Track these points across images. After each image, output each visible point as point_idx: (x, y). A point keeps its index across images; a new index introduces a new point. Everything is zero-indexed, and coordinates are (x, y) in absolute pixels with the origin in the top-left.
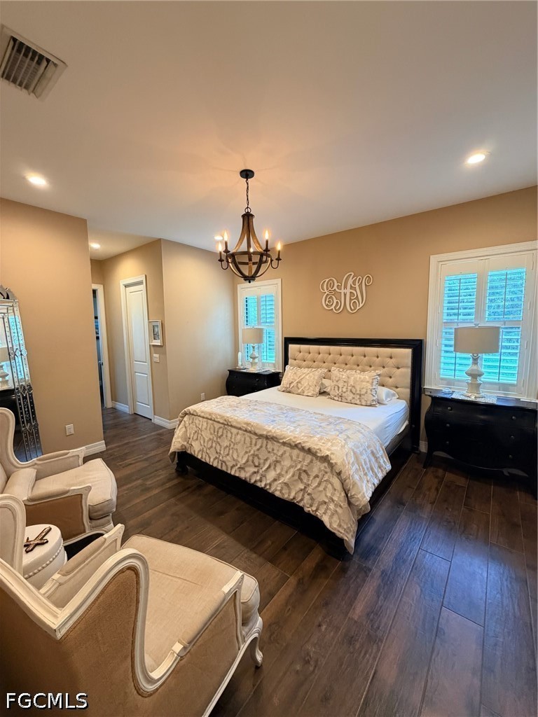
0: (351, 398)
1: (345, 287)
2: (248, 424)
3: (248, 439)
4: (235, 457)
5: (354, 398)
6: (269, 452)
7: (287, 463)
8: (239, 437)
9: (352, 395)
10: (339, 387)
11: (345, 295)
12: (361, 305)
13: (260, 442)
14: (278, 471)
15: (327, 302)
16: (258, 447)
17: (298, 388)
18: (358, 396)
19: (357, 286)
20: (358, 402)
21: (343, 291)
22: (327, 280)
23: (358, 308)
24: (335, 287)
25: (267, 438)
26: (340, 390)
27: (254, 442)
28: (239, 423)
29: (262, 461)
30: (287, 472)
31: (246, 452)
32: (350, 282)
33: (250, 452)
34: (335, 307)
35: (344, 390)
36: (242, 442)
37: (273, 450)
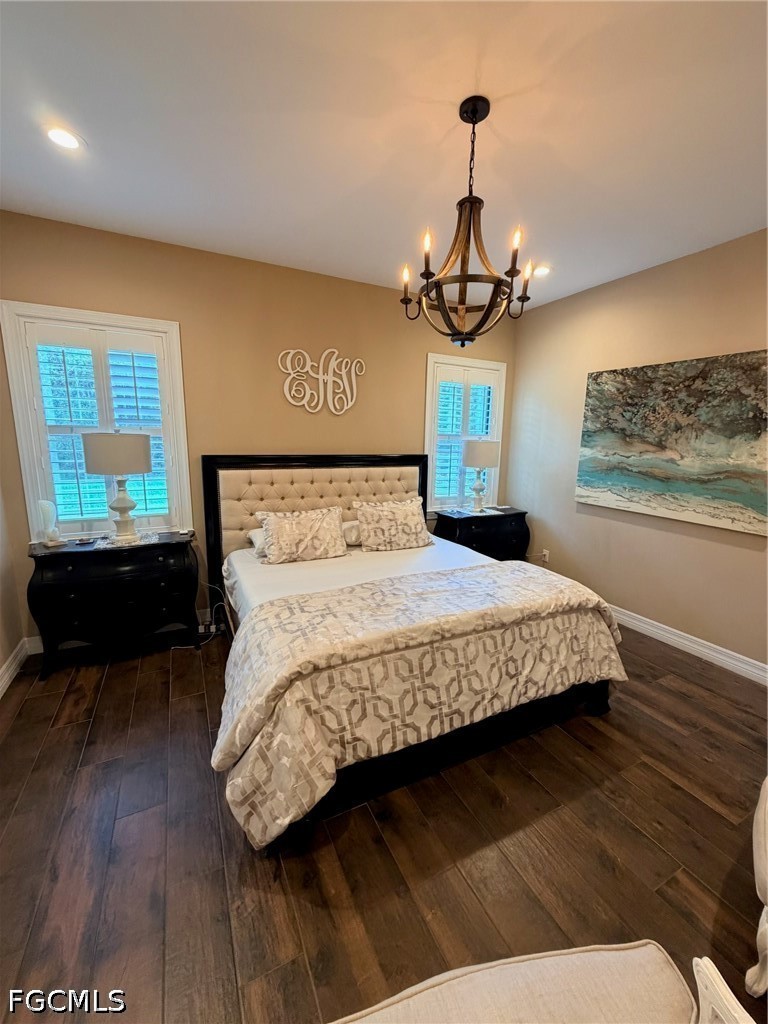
0: (404, 541)
1: (326, 371)
2: (483, 617)
3: (489, 642)
4: (477, 686)
5: (408, 541)
6: (527, 641)
7: (553, 641)
8: (472, 648)
9: (405, 537)
10: (383, 531)
11: (325, 384)
12: (350, 404)
13: (508, 635)
14: (548, 660)
15: (293, 392)
16: (508, 644)
17: (316, 549)
18: (414, 536)
19: (344, 372)
20: (414, 544)
21: (321, 377)
22: (292, 352)
23: (346, 408)
24: (308, 368)
25: (518, 623)
26: (387, 533)
27: (499, 642)
28: (468, 623)
29: (519, 662)
30: (558, 653)
31: (493, 666)
32: (333, 364)
33: (498, 661)
34: (309, 403)
35: (393, 532)
36: (481, 652)
37: (531, 634)
